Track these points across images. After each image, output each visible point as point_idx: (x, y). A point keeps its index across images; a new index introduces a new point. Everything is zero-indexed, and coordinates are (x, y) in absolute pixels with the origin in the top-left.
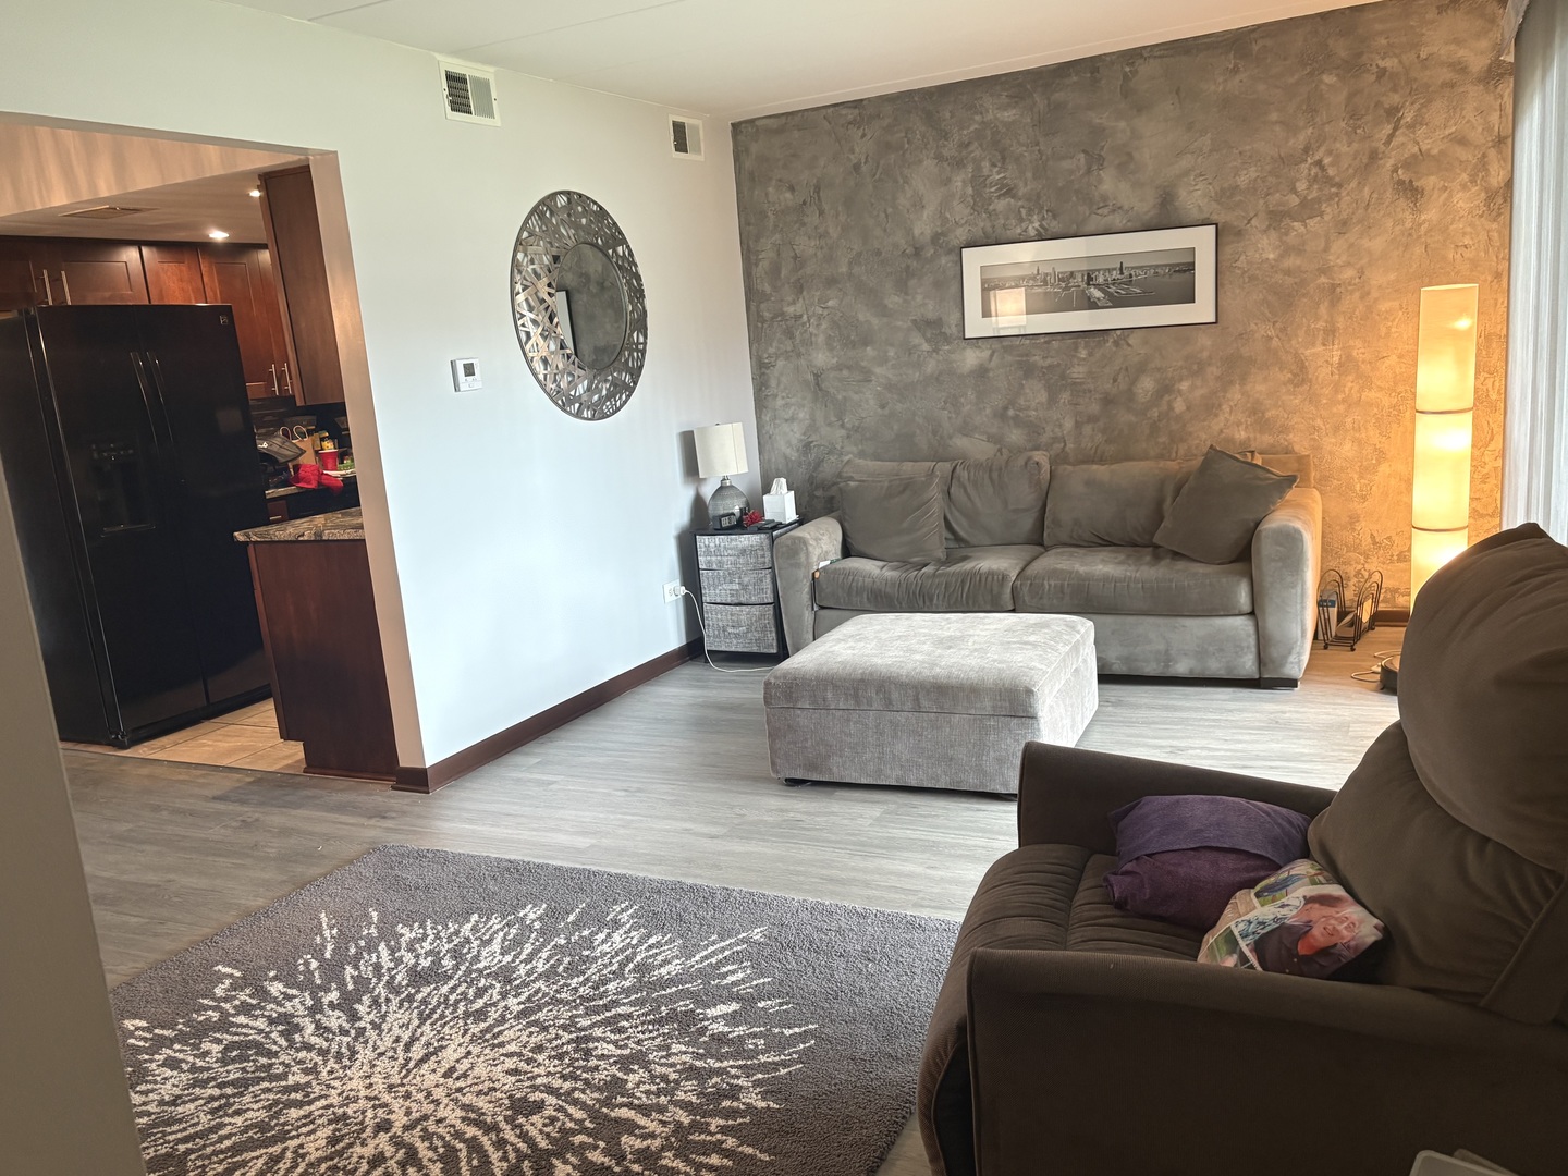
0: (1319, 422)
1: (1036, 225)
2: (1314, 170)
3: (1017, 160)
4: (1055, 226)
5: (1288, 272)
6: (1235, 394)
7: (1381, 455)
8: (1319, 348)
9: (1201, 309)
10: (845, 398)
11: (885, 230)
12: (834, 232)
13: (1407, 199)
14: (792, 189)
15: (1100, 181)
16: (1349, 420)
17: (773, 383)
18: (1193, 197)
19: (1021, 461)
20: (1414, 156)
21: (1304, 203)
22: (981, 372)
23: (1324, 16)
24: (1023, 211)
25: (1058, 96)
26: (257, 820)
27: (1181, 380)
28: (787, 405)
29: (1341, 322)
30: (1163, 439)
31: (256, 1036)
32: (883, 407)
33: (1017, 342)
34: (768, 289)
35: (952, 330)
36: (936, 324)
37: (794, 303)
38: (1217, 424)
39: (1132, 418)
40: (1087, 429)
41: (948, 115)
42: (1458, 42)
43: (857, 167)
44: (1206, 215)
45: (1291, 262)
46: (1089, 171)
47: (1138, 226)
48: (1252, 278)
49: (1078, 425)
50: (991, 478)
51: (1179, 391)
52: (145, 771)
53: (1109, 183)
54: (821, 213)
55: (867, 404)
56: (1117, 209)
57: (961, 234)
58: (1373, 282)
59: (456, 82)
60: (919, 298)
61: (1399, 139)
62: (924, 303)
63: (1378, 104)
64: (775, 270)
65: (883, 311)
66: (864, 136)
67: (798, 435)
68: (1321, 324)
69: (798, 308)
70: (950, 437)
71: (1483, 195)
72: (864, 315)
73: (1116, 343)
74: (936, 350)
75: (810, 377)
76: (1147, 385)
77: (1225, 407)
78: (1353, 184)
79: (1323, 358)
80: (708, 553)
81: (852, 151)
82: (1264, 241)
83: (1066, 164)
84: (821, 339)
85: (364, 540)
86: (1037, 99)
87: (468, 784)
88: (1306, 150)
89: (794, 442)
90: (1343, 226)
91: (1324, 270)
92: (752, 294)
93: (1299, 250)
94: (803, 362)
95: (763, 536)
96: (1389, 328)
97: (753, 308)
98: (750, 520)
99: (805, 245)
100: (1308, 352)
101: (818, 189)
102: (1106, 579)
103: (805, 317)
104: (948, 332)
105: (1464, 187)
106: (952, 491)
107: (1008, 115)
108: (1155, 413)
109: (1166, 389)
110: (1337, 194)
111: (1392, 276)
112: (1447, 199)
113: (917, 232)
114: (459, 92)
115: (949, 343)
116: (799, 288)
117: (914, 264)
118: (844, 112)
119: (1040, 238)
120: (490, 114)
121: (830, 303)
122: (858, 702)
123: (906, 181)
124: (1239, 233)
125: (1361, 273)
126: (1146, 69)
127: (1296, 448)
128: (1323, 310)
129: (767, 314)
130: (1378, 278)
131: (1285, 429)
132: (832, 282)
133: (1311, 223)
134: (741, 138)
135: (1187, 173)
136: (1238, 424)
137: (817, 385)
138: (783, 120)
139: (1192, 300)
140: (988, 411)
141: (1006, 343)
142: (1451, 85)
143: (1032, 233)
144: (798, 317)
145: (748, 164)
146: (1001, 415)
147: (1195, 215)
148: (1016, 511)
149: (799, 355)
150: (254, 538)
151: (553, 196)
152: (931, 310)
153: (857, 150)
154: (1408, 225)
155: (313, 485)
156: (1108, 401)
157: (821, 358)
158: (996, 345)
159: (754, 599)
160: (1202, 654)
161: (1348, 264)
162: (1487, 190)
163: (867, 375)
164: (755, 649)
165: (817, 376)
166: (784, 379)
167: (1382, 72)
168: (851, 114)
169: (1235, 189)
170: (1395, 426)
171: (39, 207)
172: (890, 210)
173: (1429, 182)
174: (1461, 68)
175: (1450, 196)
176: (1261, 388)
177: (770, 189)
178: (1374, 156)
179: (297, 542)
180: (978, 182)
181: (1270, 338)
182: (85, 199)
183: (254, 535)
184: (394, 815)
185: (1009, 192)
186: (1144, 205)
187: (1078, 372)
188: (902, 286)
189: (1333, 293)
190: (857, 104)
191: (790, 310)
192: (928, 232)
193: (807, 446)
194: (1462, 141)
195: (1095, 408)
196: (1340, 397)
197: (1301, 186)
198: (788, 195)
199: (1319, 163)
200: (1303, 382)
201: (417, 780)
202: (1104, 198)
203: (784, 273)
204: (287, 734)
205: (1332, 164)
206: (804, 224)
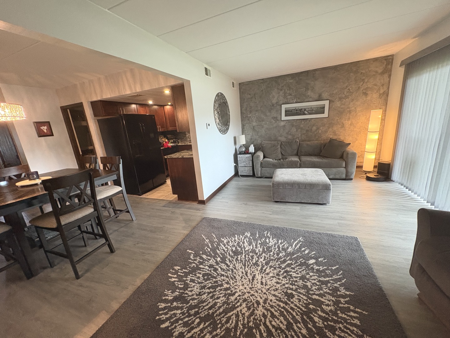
0: (346, 134)
1: (295, 100)
2: (348, 90)
3: (292, 89)
4: (299, 101)
5: (342, 108)
6: (331, 129)
7: (356, 139)
8: (347, 121)
9: (326, 115)
10: (259, 131)
11: (267, 102)
12: (258, 102)
13: (365, 95)
14: (250, 95)
15: (308, 93)
16: (351, 134)
17: (245, 128)
18: (325, 95)
19: (294, 141)
20: (367, 87)
21: (346, 96)
22: (284, 126)
23: (351, 63)
24: (293, 98)
25: (300, 78)
26: (174, 211)
27: (321, 127)
28: (248, 132)
29: (351, 117)
30: (317, 137)
31: (208, 272)
32: (266, 132)
33: (291, 121)
34: (245, 112)
35: (279, 119)
36: (276, 118)
37: (250, 114)
38: (327, 135)
39: (311, 134)
40: (303, 136)
41: (280, 81)
42: (377, 67)
43: (262, 91)
44: (327, 98)
45: (343, 106)
46: (306, 91)
47: (314, 100)
48: (335, 109)
49: (301, 135)
50: (289, 144)
51: (320, 129)
52: (146, 200)
53: (309, 93)
54: (255, 99)
55: (263, 132)
56: (311, 97)
57: (281, 102)
58: (357, 110)
59: (206, 69)
60: (273, 113)
61: (364, 85)
62: (274, 114)
63: (361, 79)
64: (246, 109)
65: (266, 116)
66: (264, 85)
67: (250, 137)
68: (347, 117)
69: (250, 115)
70: (278, 137)
71: (379, 94)
72: (263, 116)
73: (309, 121)
74: (276, 122)
75: (252, 127)
76: (314, 128)
77: (329, 132)
78: (355, 93)
79: (347, 123)
80: (240, 158)
81: (261, 88)
82: (338, 103)
83: (302, 90)
84: (254, 121)
85: (193, 158)
86: (297, 78)
87: (211, 203)
88: (347, 87)
89: (249, 138)
90: (353, 100)
91: (349, 108)
92: (241, 113)
93: (344, 104)
94: (251, 125)
95: (250, 155)
96: (360, 118)
97: (242, 115)
98: (247, 152)
99: (252, 104)
100: (344, 122)
101: (255, 95)
102: (318, 162)
103: (252, 117)
104: (278, 119)
105: (375, 93)
106: (282, 146)
107: (291, 81)
108: (315, 133)
109: (318, 129)
110: (352, 94)
111: (361, 109)
112: (372, 96)
113: (273, 102)
114: (207, 72)
115: (278, 121)
116: (251, 112)
117: (272, 107)
118: (260, 81)
119: (296, 103)
120: (211, 76)
121: (256, 114)
122: (292, 187)
123: (271, 93)
124: (333, 102)
125: (355, 108)
126: (317, 73)
127: (341, 138)
128: (348, 115)
129: (244, 116)
130: (358, 109)
131: (339, 135)
132: (257, 111)
133: (347, 100)
134: (240, 86)
135: (324, 91)
136: (331, 135)
137: (254, 129)
138: (248, 83)
139: (324, 113)
140: (285, 133)
141: (289, 121)
142: (375, 75)
143: (295, 102)
144: (250, 117)
145: (242, 90)
146: (287, 133)
147: (325, 98)
148: (293, 150)
149: (250, 123)
150: (169, 157)
151: (219, 93)
152: (275, 115)
153: (262, 87)
154: (365, 100)
155: (167, 147)
156: (307, 131)
157: (254, 124)
158: (287, 121)
159: (248, 166)
160: (335, 174)
161: (353, 107)
162: (380, 94)
163: (263, 127)
164: (248, 175)
165: (253, 127)
166: (247, 127)
167: (362, 73)
168: (262, 81)
169: (333, 94)
170: (359, 135)
171: (124, 94)
172: (268, 98)
173: (369, 92)
174: (376, 72)
175: (373, 95)
176: (336, 128)
177: (246, 95)
178: (359, 88)
179: (178, 158)
180: (285, 93)
181: (338, 120)
182: (134, 92)
183: (169, 156)
184: (201, 210)
185: (291, 95)
186: (316, 97)
187: (302, 126)
188: (270, 111)
189: (350, 112)
190: (263, 79)
191: (249, 116)
192: (275, 102)
193: (251, 139)
194: (375, 85)
195: (305, 132)
196: (350, 130)
197: (345, 93)
198: (249, 96)
199: (349, 89)
200: (343, 127)
201: (203, 202)
202: (308, 96)
203: (248, 109)
204: (174, 193)
205: (351, 89)
206: (252, 101)
